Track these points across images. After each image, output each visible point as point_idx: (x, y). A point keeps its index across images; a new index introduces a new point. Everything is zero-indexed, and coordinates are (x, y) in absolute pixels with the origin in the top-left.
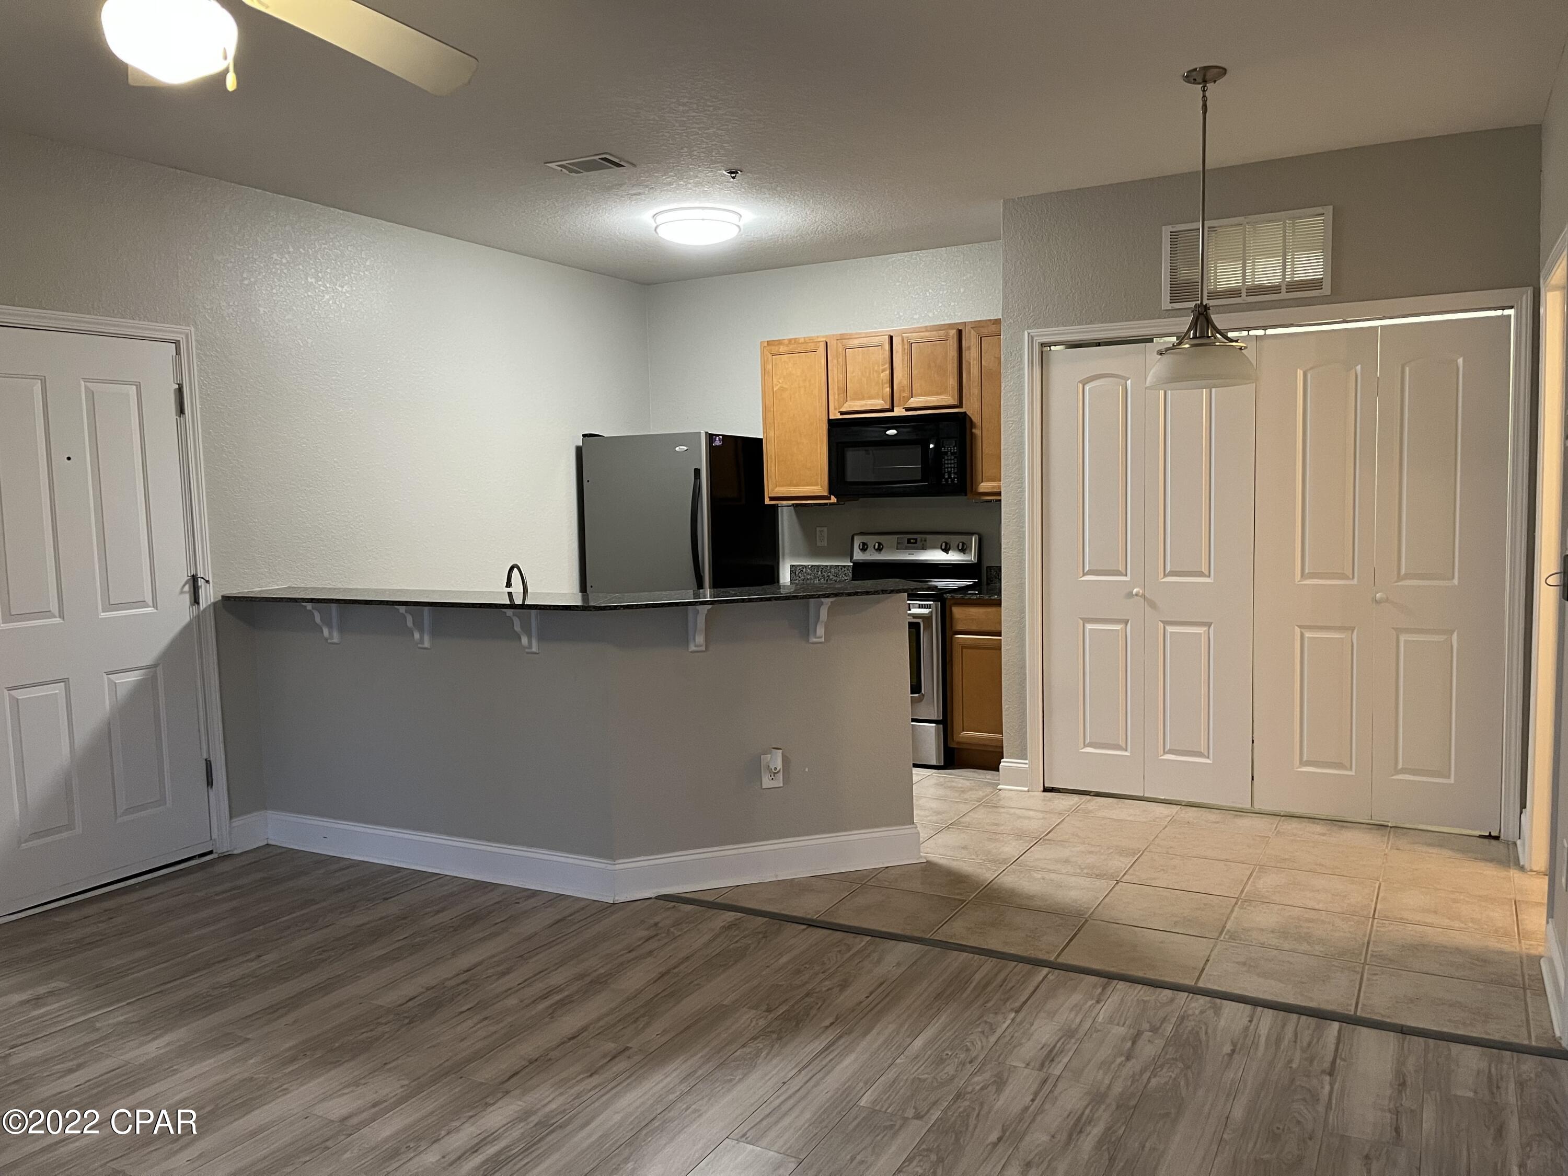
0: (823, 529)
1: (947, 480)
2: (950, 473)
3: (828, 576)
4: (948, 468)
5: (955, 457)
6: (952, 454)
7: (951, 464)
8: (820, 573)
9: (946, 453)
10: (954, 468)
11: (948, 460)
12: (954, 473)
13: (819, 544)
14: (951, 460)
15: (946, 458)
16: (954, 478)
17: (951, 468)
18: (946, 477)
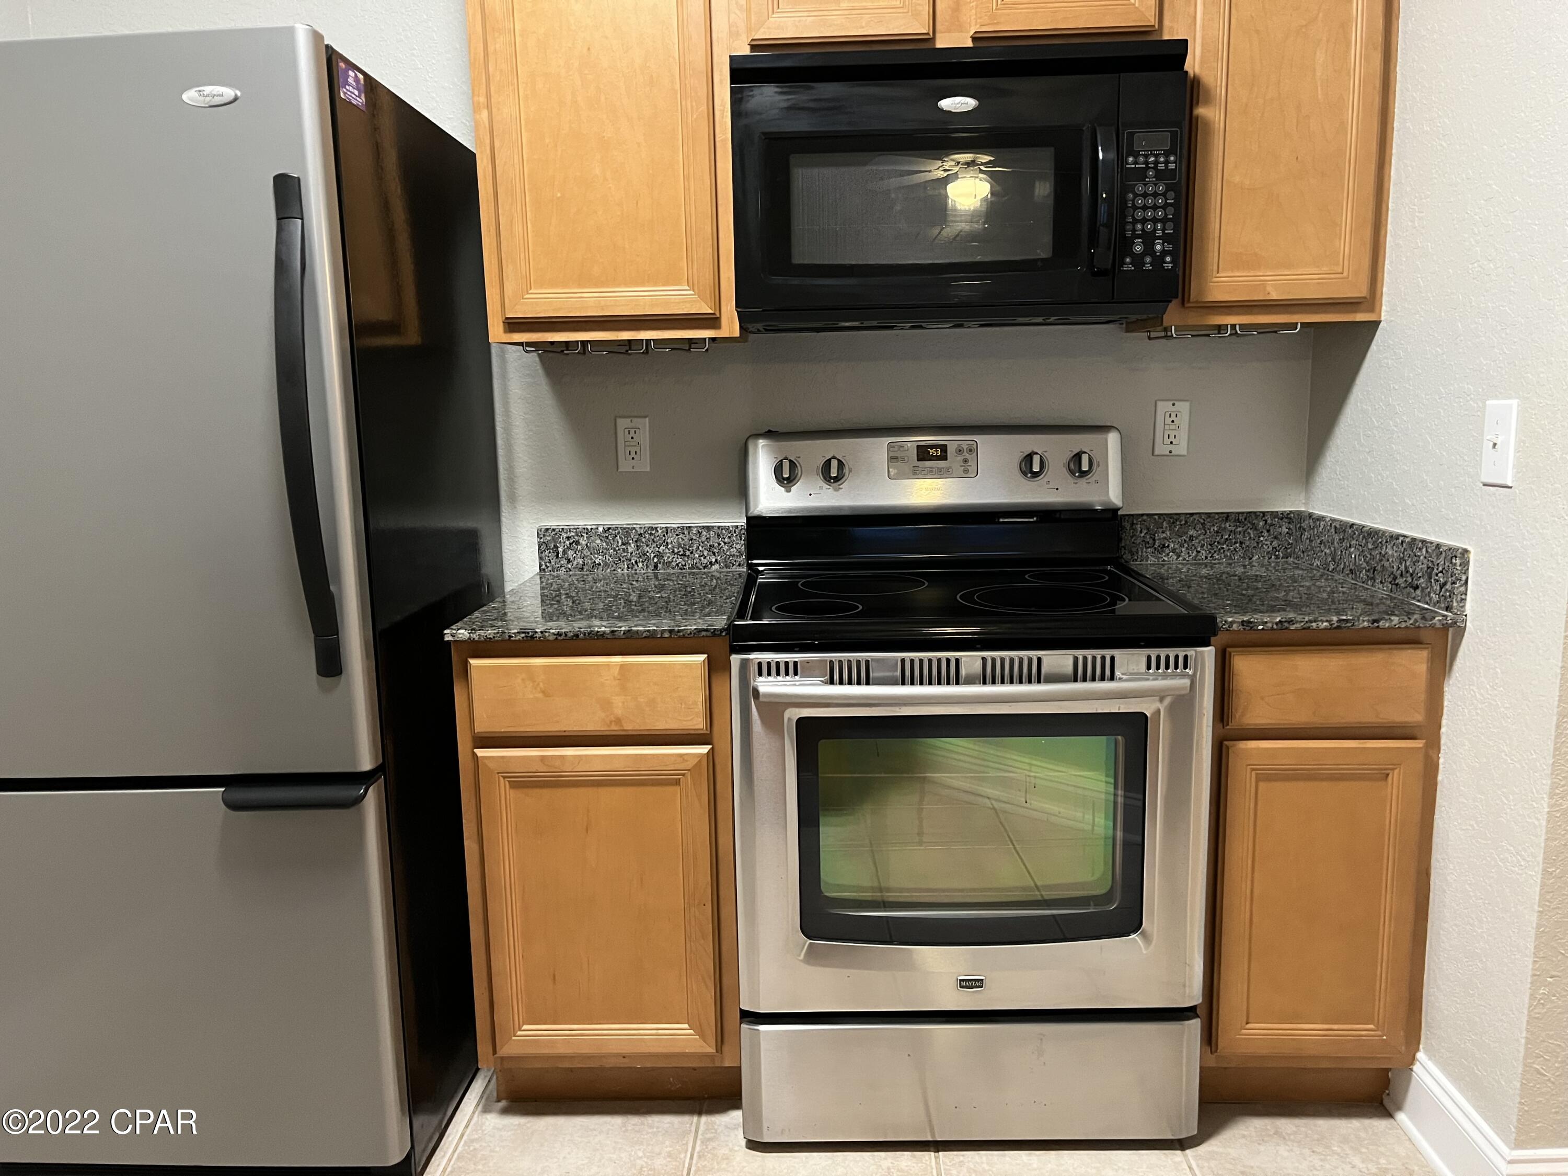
0: (638, 422)
1: (1138, 260)
2: (1149, 239)
3: (660, 555)
4: (1144, 221)
5: (1169, 188)
6: (1160, 176)
7: (1155, 208)
8: (632, 548)
9: (1141, 175)
10: (1164, 221)
11: (1145, 195)
12: (1165, 238)
13: (625, 466)
14: (1155, 195)
15: (1140, 189)
16: (1164, 253)
17: (1155, 220)
18: (1138, 248)
